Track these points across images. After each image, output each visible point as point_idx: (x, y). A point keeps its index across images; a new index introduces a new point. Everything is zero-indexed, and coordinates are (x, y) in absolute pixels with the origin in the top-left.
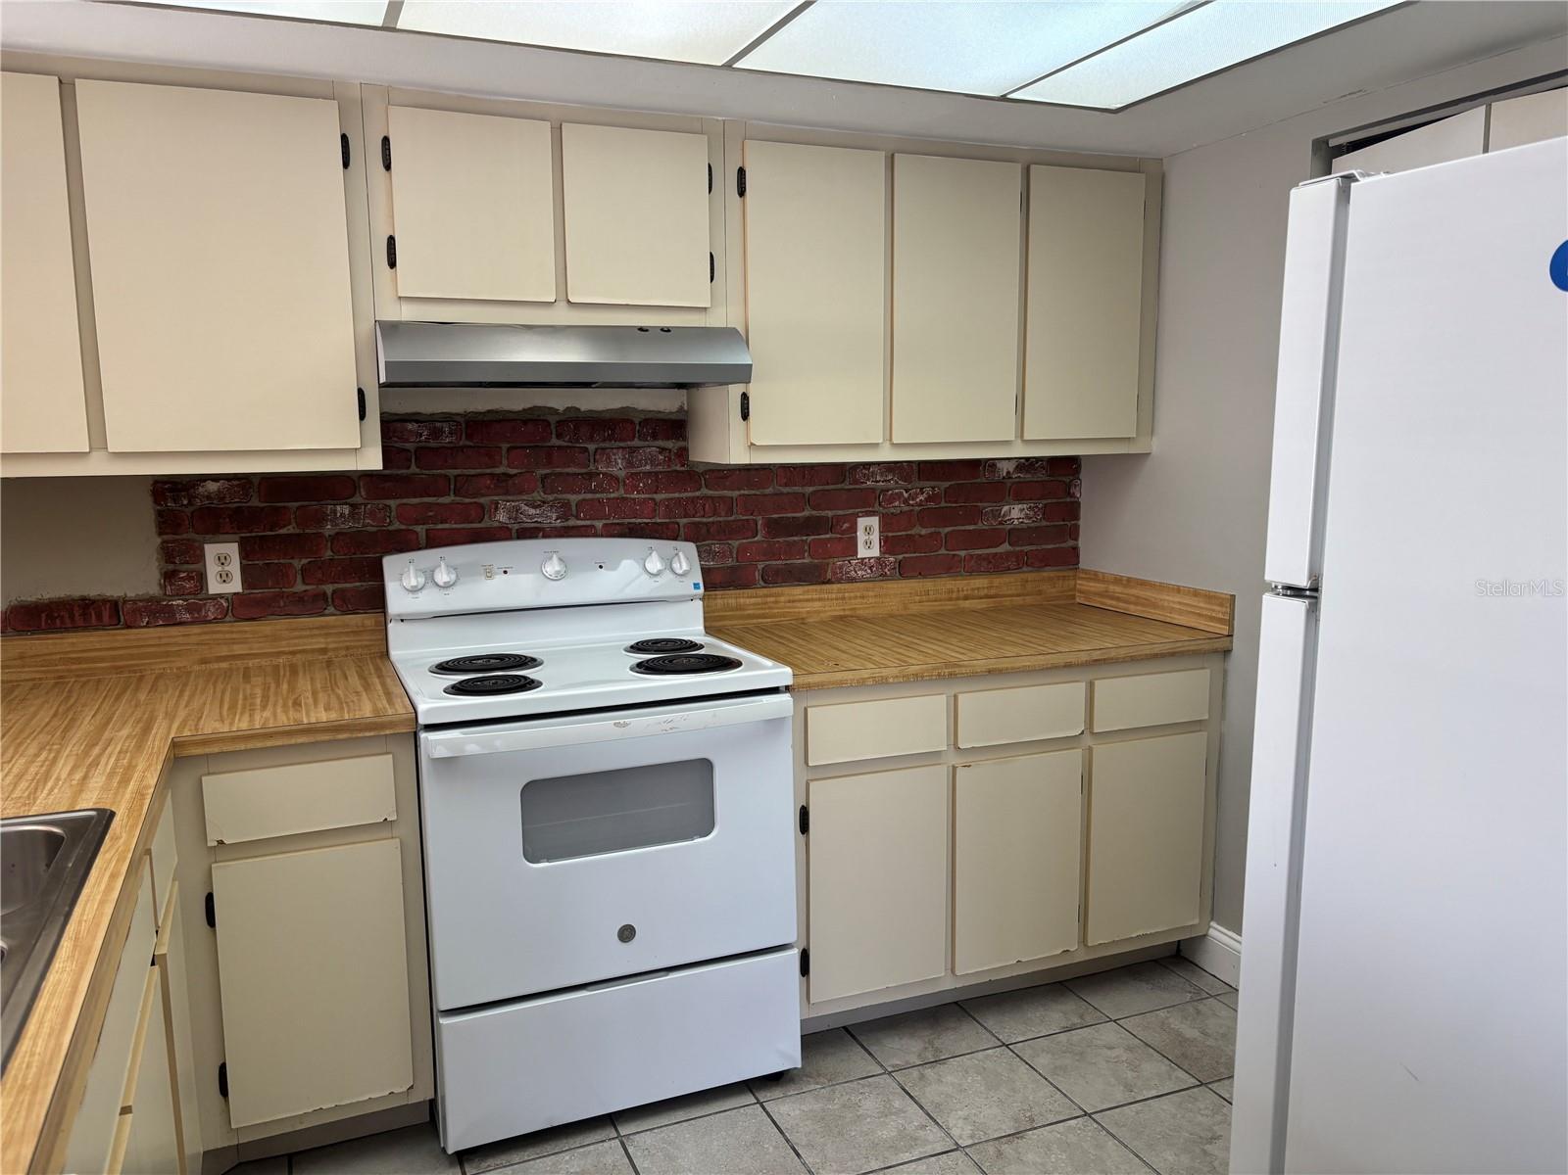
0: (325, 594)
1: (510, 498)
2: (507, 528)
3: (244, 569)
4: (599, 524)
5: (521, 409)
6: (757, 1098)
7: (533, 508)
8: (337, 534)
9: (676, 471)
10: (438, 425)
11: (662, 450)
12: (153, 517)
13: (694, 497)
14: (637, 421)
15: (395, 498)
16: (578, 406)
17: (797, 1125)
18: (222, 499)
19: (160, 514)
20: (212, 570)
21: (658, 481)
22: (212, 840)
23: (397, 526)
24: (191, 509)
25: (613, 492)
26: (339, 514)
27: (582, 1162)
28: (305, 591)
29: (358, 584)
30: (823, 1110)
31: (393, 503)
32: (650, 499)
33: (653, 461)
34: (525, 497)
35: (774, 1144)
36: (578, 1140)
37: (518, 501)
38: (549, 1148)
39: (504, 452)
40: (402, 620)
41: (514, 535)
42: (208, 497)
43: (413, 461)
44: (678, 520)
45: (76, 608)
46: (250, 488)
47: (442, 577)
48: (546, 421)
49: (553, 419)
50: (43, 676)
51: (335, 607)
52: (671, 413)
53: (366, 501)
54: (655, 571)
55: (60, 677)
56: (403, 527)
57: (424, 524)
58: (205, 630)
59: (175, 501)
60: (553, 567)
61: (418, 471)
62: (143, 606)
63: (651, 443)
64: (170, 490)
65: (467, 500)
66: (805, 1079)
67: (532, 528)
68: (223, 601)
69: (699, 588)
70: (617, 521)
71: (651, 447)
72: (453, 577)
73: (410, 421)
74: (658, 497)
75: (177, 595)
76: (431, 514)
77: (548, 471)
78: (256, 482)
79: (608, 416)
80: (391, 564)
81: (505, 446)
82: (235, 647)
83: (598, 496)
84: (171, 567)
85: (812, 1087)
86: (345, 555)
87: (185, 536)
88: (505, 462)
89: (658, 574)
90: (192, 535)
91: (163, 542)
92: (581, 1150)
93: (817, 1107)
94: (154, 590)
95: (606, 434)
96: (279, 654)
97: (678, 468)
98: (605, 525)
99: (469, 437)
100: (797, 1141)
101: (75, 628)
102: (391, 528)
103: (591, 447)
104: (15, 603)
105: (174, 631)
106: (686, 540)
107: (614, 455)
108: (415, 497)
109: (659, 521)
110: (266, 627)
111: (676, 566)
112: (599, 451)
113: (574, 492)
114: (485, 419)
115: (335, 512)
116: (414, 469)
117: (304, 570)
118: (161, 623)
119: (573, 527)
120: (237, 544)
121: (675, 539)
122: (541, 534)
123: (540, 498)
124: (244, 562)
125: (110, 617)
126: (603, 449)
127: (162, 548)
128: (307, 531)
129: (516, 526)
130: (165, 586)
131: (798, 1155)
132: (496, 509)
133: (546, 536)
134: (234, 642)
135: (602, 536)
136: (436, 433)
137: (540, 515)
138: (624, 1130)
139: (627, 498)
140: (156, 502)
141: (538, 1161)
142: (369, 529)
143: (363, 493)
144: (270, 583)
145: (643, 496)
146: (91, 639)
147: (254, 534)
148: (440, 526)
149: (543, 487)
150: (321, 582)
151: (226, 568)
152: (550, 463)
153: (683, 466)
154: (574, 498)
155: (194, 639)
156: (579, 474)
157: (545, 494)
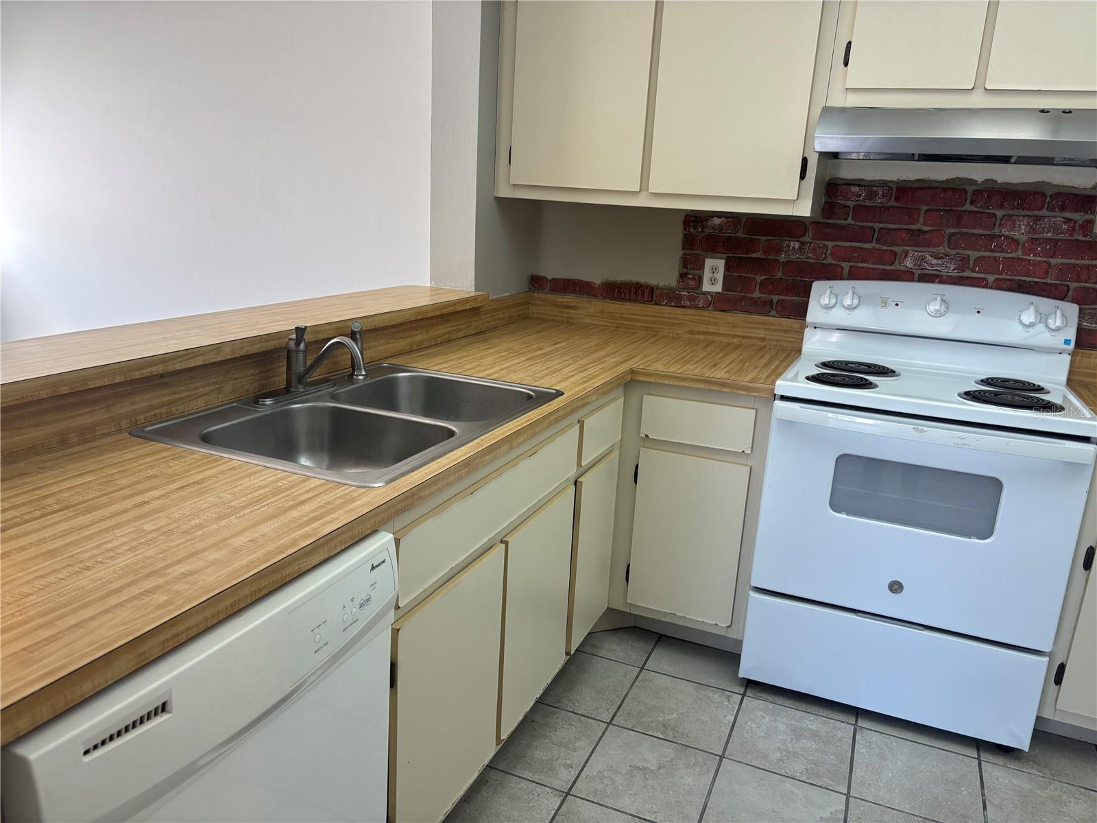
0: (772, 301)
1: (920, 249)
2: (912, 272)
3: (725, 277)
4: (991, 278)
5: (945, 179)
6: (979, 755)
7: (936, 258)
8: (788, 261)
9: (1077, 240)
10: (874, 188)
11: (1068, 220)
12: (681, 238)
13: (1089, 265)
14: (1049, 194)
15: (832, 240)
16: (995, 179)
17: (1000, 789)
18: (721, 230)
19: (685, 236)
20: (707, 275)
21: (1055, 247)
22: (643, 434)
23: (830, 260)
24: (703, 234)
25: (1011, 253)
26: (791, 248)
27: (820, 726)
28: (760, 298)
29: (795, 298)
30: (1031, 791)
31: (830, 244)
32: (1045, 262)
33: (1055, 229)
34: (931, 250)
35: (970, 790)
36: (826, 713)
37: (925, 252)
38: (804, 707)
39: (922, 213)
40: (815, 328)
41: (916, 277)
42: (713, 228)
43: (851, 215)
44: (1069, 283)
45: (633, 288)
46: (739, 224)
47: (848, 301)
48: (964, 190)
49: (970, 189)
50: (610, 324)
51: (777, 311)
52: (1084, 189)
53: (812, 241)
54: (1027, 323)
55: (618, 327)
56: (834, 262)
57: (849, 261)
58: (696, 313)
59: (694, 229)
60: (935, 306)
61: (853, 222)
62: (666, 293)
63: (1058, 214)
64: (694, 222)
65: (885, 248)
66: (1031, 763)
67: (932, 274)
68: (709, 296)
69: (1069, 344)
70: (1008, 277)
71: (1057, 217)
72: (856, 302)
73: (854, 185)
74: (1054, 261)
75: (685, 289)
76: (856, 255)
77: (956, 231)
78: (743, 220)
79: (1022, 188)
80: (818, 287)
81: (924, 208)
82: (710, 327)
83: (996, 254)
84: (685, 270)
85: (1033, 771)
86: (790, 276)
87: (696, 252)
88: (921, 220)
89: (1031, 325)
90: (700, 252)
91: (684, 254)
92: (825, 719)
93: (1027, 787)
94: (673, 284)
95: (1016, 203)
96: (734, 336)
97: (1081, 238)
98: (997, 279)
99: (897, 199)
100: (991, 799)
101: (630, 300)
102: (825, 262)
103: (1000, 213)
104: (604, 280)
105: (679, 310)
106: (1073, 301)
107: (1019, 221)
108: (846, 241)
109: (1049, 281)
110: (731, 317)
111: (1050, 321)
112: (1006, 217)
113: (975, 249)
114: (913, 186)
115: (789, 246)
116: (850, 221)
117: (762, 284)
118: (673, 304)
119: (967, 278)
120: (723, 261)
121: (1062, 299)
122: (938, 280)
123: (944, 252)
124: (727, 273)
125: (648, 296)
126: (1010, 216)
127: (682, 258)
128: (769, 257)
129: (920, 272)
130: (679, 282)
131: (985, 808)
132: (906, 256)
133: (941, 282)
134: (709, 323)
135: (991, 288)
136: (872, 195)
137: (941, 265)
138: (861, 723)
139: (1023, 259)
140: (685, 229)
141: (793, 710)
142: (810, 260)
143: (810, 235)
144: (739, 290)
145: (1039, 259)
146: (637, 308)
147: (736, 255)
148: (860, 265)
149: (949, 243)
150: (771, 293)
151: (715, 275)
152: (958, 223)
153: (1085, 236)
154: (973, 254)
155: (688, 317)
156: (983, 235)
157: (949, 248)
